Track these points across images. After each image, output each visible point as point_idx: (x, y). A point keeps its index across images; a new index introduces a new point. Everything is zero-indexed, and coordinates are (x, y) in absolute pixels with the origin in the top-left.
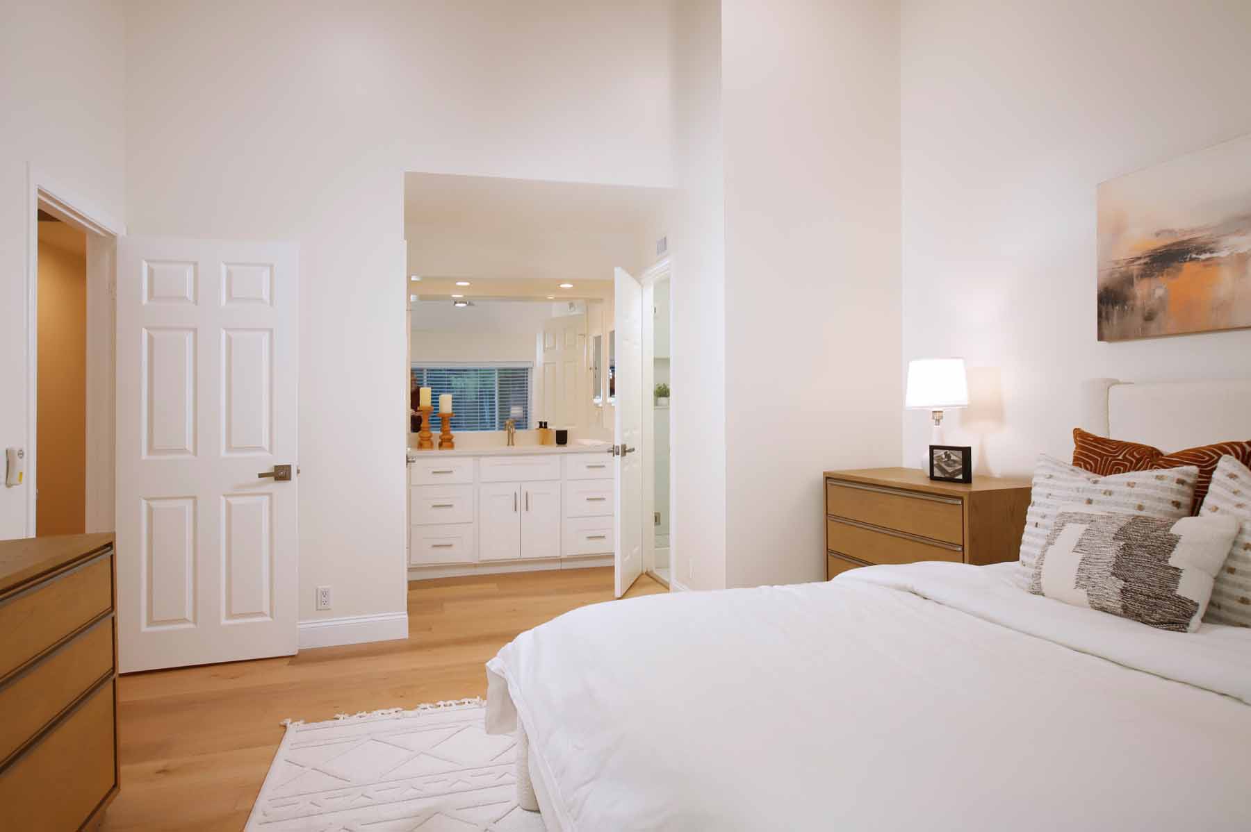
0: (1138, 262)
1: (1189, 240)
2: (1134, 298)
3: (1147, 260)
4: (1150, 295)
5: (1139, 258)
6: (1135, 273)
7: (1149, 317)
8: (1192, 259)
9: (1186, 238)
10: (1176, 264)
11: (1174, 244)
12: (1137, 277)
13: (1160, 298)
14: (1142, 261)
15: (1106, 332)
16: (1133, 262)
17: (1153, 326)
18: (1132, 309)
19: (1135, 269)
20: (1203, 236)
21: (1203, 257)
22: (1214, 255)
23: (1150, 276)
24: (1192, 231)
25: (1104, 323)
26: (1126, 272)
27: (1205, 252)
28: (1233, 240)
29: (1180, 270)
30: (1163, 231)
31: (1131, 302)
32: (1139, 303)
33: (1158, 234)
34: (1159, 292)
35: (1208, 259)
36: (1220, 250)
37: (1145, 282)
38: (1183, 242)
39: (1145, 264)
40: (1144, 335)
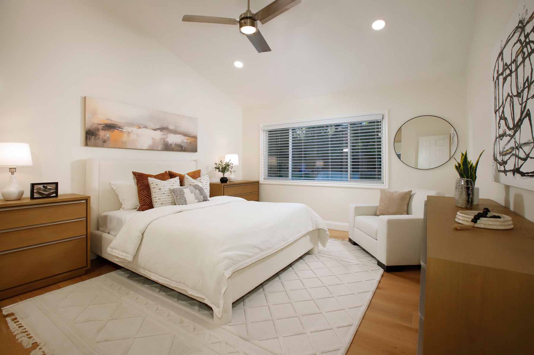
0: (101, 125)
1: (117, 124)
2: (100, 135)
3: (104, 125)
4: (105, 136)
5: (102, 124)
6: (100, 128)
7: (104, 142)
8: (117, 129)
9: (116, 123)
10: (112, 129)
11: (112, 124)
12: (101, 129)
13: (108, 137)
14: (103, 125)
15: (89, 143)
16: (99, 125)
17: (105, 144)
18: (99, 138)
19: (100, 127)
20: (120, 124)
21: (120, 129)
22: (122, 130)
23: (105, 130)
24: (117, 122)
25: (88, 141)
26: (97, 127)
27: (120, 128)
28: (127, 128)
29: (113, 131)
30: (109, 119)
31: (98, 136)
32: (101, 137)
33: (107, 119)
34: (108, 135)
35: (121, 130)
36: (124, 129)
37: (103, 131)
38: (115, 124)
39: (103, 126)
40: (103, 146)
